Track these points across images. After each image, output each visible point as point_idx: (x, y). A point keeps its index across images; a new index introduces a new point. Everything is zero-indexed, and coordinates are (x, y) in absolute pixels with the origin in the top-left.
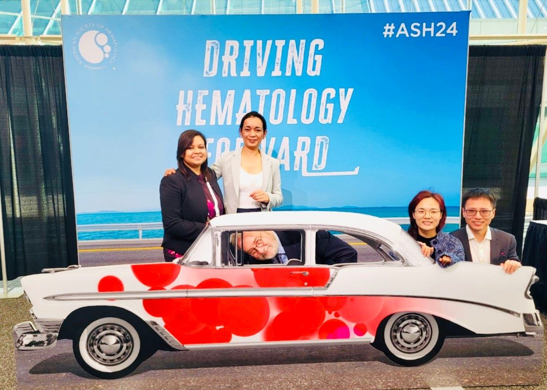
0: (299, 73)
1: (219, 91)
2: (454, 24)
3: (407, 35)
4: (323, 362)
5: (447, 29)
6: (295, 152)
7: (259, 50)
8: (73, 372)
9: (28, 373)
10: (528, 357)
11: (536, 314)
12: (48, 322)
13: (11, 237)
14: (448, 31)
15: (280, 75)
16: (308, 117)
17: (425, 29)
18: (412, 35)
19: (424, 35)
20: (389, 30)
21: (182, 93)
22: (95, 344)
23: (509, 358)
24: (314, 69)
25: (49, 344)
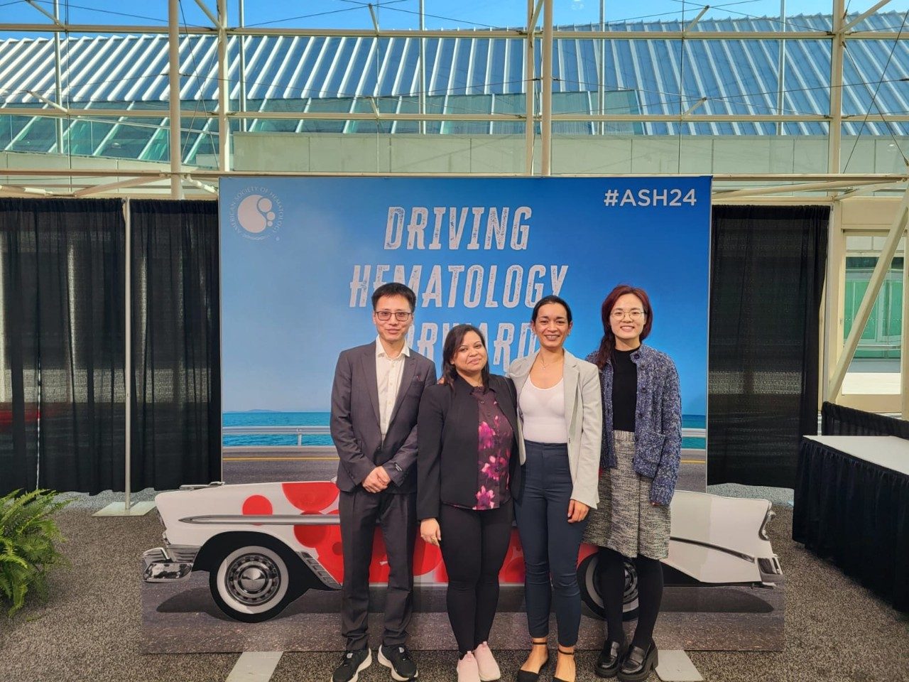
0: (501, 247)
1: (403, 267)
2: (692, 192)
3: (634, 204)
4: (509, 611)
5: (683, 196)
6: (495, 342)
7: (453, 219)
8: (208, 612)
9: (155, 610)
10: (767, 614)
11: (774, 559)
12: (182, 549)
13: (140, 430)
14: (685, 200)
15: (478, 248)
16: (511, 300)
17: (656, 198)
18: (640, 203)
19: (655, 204)
20: (611, 198)
21: (357, 268)
22: (236, 578)
23: (742, 614)
24: (519, 242)
25: (182, 576)
